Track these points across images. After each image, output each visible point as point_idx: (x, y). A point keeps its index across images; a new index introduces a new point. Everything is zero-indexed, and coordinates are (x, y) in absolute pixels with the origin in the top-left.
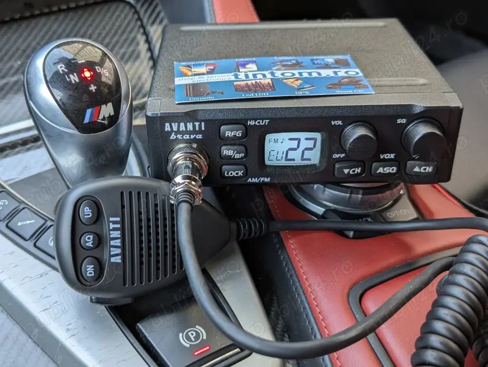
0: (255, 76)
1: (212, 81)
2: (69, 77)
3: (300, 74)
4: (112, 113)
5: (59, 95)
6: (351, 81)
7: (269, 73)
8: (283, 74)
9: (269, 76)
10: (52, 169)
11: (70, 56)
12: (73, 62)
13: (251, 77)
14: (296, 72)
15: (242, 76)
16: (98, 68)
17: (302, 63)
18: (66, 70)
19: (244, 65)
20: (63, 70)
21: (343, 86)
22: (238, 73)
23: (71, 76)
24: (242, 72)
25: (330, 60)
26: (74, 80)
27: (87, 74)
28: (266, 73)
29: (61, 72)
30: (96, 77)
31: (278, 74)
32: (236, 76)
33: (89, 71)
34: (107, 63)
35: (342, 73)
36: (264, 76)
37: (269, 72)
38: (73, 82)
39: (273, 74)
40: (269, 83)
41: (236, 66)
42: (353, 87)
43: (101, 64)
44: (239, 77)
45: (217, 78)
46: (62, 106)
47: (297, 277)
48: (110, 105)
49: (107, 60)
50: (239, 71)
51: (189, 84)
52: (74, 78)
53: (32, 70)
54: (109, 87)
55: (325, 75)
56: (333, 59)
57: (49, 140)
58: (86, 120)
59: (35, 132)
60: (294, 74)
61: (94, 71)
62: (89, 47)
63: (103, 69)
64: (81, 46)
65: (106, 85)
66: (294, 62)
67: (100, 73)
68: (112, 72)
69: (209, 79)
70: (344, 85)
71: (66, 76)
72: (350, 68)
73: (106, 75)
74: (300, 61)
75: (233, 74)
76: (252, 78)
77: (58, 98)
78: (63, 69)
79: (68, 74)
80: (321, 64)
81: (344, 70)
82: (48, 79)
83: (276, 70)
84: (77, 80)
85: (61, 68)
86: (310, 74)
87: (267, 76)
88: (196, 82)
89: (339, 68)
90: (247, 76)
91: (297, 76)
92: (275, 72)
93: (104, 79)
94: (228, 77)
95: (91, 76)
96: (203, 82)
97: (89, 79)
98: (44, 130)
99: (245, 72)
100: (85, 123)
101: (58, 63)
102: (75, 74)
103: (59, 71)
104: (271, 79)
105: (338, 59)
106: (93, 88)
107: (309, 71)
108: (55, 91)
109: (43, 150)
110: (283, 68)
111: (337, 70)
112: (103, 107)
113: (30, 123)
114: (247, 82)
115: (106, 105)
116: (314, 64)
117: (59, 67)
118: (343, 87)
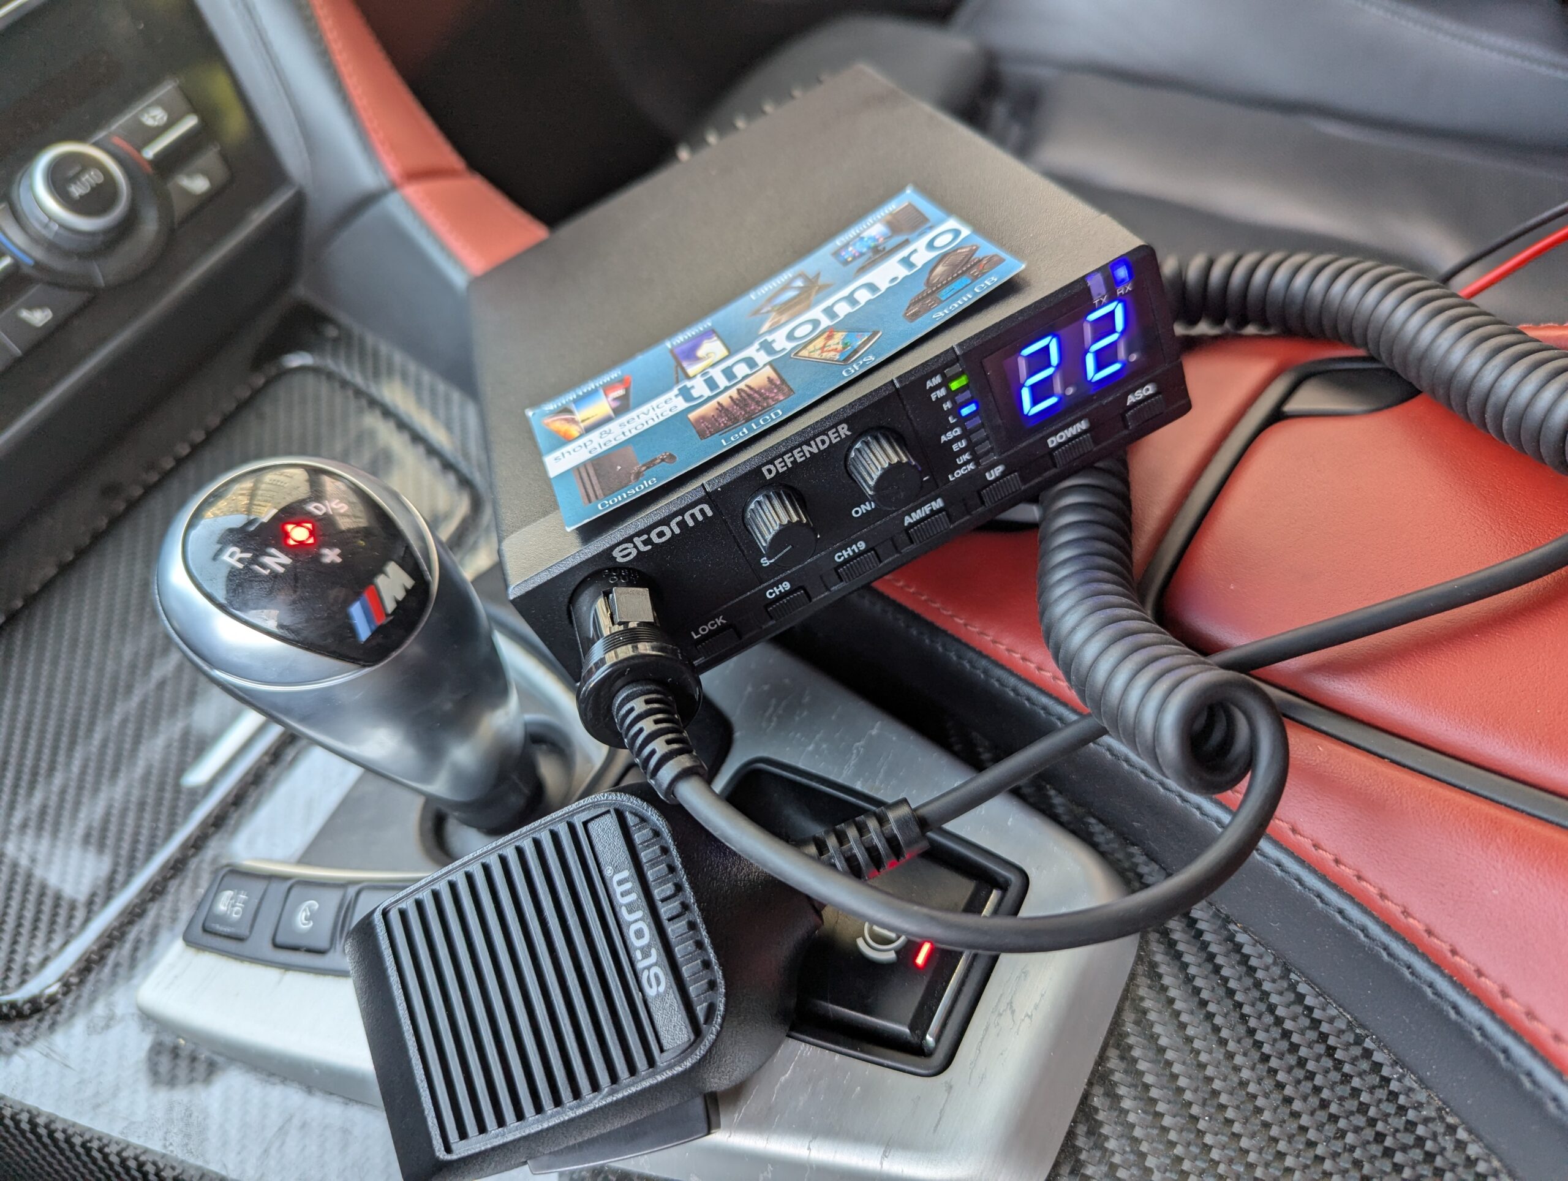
0: (729, 373)
1: (634, 432)
2: (264, 566)
3: (830, 312)
4: (409, 583)
5: (270, 618)
6: (954, 266)
7: (758, 350)
8: (790, 337)
9: (762, 358)
10: (360, 781)
11: (237, 521)
12: (252, 528)
13: (722, 382)
14: (816, 313)
15: (700, 389)
16: (316, 508)
17: (818, 275)
18: (248, 555)
19: (690, 353)
20: (240, 560)
21: (943, 292)
22: (689, 384)
23: (266, 560)
24: (695, 376)
25: (873, 228)
26: (280, 564)
27: (299, 534)
28: (751, 352)
29: (240, 566)
30: (324, 529)
31: (780, 341)
32: (686, 394)
33: (299, 524)
34: (328, 483)
35: (921, 255)
36: (751, 363)
37: (756, 345)
38: (281, 570)
39: (767, 347)
40: (770, 380)
41: (673, 363)
42: (965, 280)
43: (317, 494)
44: (695, 393)
45: (643, 418)
46: (291, 636)
47: (1002, 667)
48: (392, 568)
49: (326, 480)
50: (688, 377)
51: (584, 464)
52: (276, 561)
53: (174, 604)
54: (365, 533)
55: (887, 285)
56: (880, 221)
57: (312, 726)
58: (364, 632)
59: (275, 732)
60: (816, 323)
61: (309, 517)
62: (269, 477)
63: (327, 503)
64: (248, 484)
65: (356, 532)
66: (799, 283)
67: (325, 514)
68: (354, 499)
69: (626, 429)
70: (944, 286)
71: (257, 567)
72: (931, 228)
73: (342, 511)
74: (811, 274)
75: (675, 391)
76: (728, 384)
77: (272, 625)
78: (239, 555)
79: (254, 560)
80: (861, 254)
81: (921, 243)
82: (221, 598)
83: (771, 331)
84: (286, 560)
85: (233, 557)
86: (851, 299)
87: (757, 360)
88: (599, 451)
89: (906, 243)
90: (711, 383)
91: (825, 322)
92: (769, 338)
93: (344, 524)
94: (668, 407)
95: (312, 533)
96: (614, 443)
97: (311, 541)
98: (288, 712)
99: (704, 373)
100: (368, 640)
101: (220, 552)
102: (273, 551)
103: (233, 567)
104: (770, 363)
105: (891, 214)
106: (331, 556)
107: (846, 292)
108: (251, 616)
109: (318, 753)
110: (784, 318)
111: (904, 253)
112: (381, 581)
113: (252, 719)
114: (720, 399)
115: (386, 575)
116: (846, 263)
117: (225, 557)
118: (944, 294)
